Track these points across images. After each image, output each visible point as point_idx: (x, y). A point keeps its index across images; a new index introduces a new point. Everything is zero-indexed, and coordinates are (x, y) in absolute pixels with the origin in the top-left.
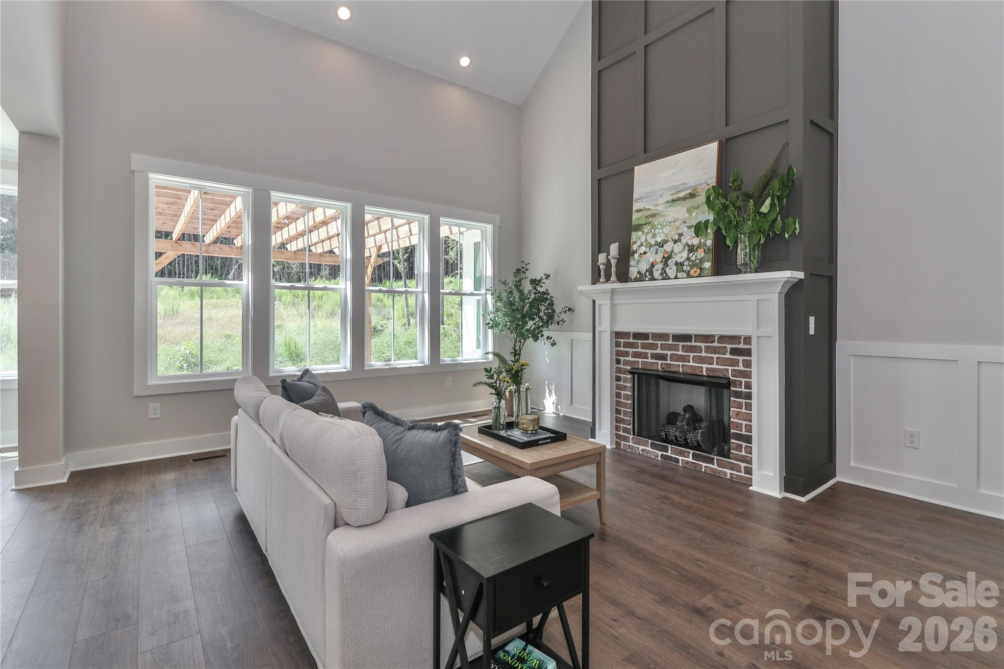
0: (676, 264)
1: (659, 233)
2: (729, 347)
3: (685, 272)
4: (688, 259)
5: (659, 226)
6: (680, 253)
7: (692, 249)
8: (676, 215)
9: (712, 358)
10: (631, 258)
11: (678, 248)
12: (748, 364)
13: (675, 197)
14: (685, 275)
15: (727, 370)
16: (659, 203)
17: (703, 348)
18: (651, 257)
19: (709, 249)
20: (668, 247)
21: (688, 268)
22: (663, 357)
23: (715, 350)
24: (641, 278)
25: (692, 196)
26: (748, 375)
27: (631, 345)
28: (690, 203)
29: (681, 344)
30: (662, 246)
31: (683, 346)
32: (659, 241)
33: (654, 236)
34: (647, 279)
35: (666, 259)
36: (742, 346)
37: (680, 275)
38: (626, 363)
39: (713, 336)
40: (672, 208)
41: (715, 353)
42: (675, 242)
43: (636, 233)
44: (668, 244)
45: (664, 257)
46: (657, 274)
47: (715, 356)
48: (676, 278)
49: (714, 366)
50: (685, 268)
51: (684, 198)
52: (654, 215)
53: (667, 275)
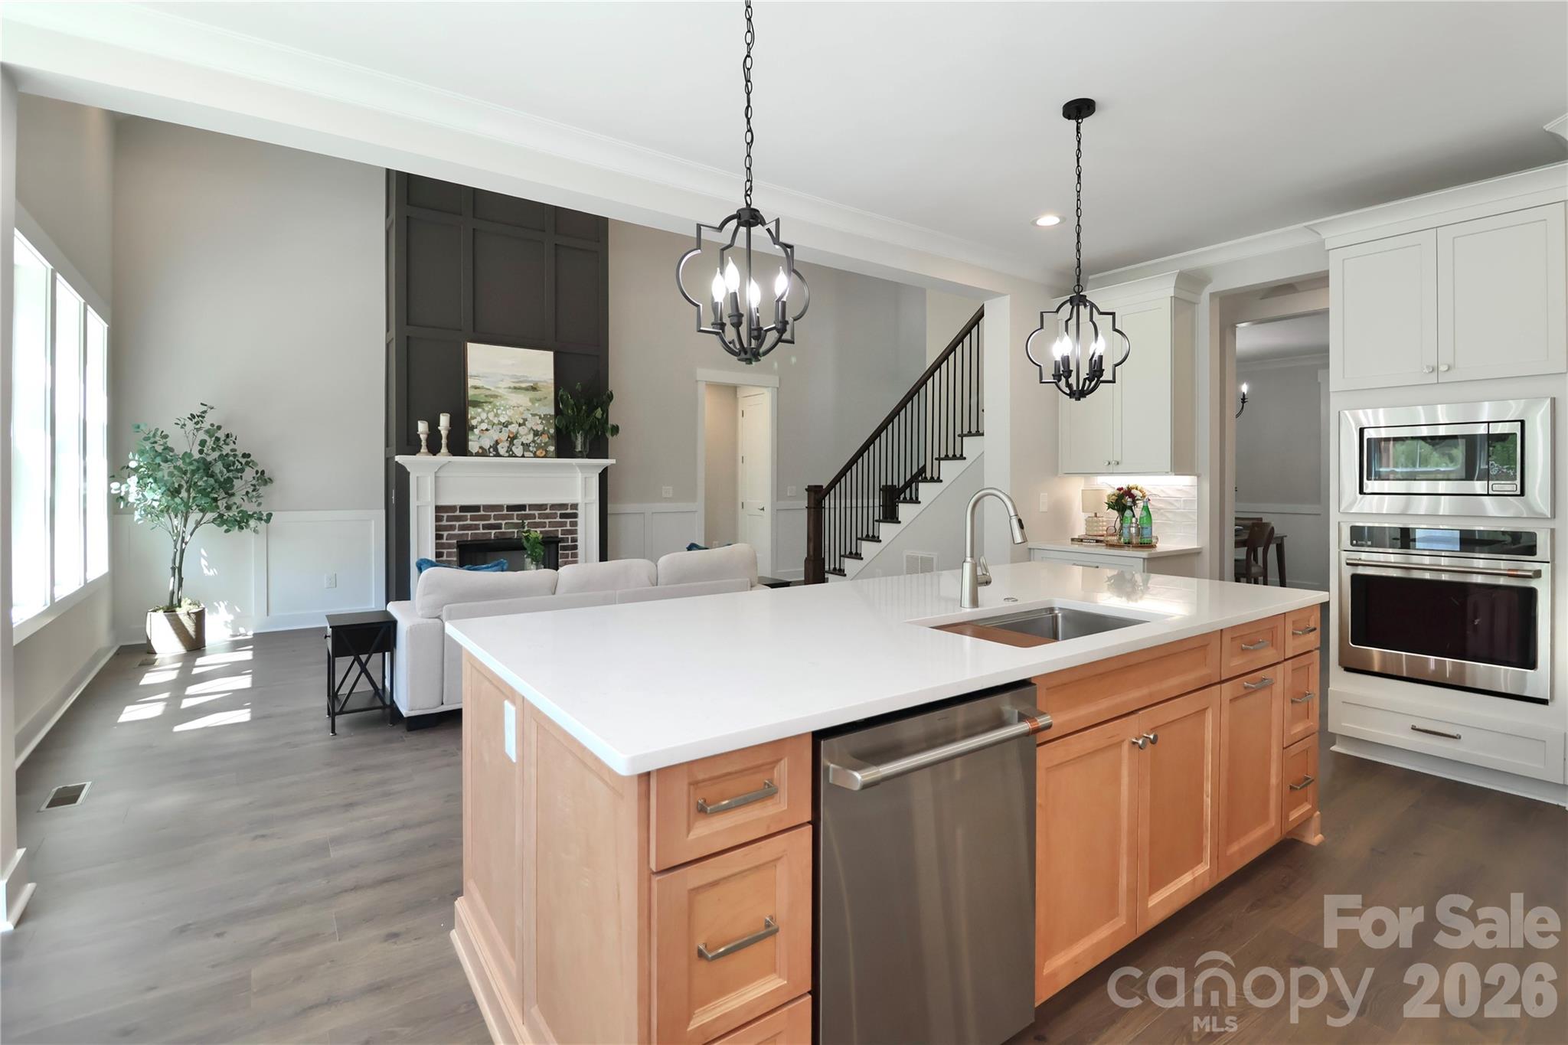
0: (523, 444)
1: (502, 414)
2: (559, 512)
3: (532, 452)
4: (534, 441)
5: (502, 408)
6: (526, 435)
7: (536, 433)
8: (520, 402)
9: (545, 523)
10: (470, 433)
11: (523, 430)
12: (574, 524)
13: (517, 385)
14: (532, 455)
15: (558, 530)
16: (500, 386)
17: (537, 515)
18: (496, 434)
19: (552, 436)
20: (513, 428)
21: (535, 449)
22: (499, 527)
23: (547, 516)
24: (483, 453)
25: (534, 389)
26: (575, 532)
27: (458, 518)
28: (532, 394)
29: (515, 513)
30: (506, 426)
31: (518, 515)
32: (503, 421)
33: (497, 415)
34: (491, 455)
35: (512, 439)
36: (569, 511)
37: (526, 454)
38: (449, 537)
39: (546, 505)
40: (513, 395)
41: (547, 518)
42: (520, 425)
43: (475, 409)
44: (513, 425)
45: (509, 437)
46: (502, 451)
47: (547, 521)
48: (523, 456)
49: (547, 529)
50: (531, 449)
51: (527, 389)
52: (496, 396)
53: (513, 453)
